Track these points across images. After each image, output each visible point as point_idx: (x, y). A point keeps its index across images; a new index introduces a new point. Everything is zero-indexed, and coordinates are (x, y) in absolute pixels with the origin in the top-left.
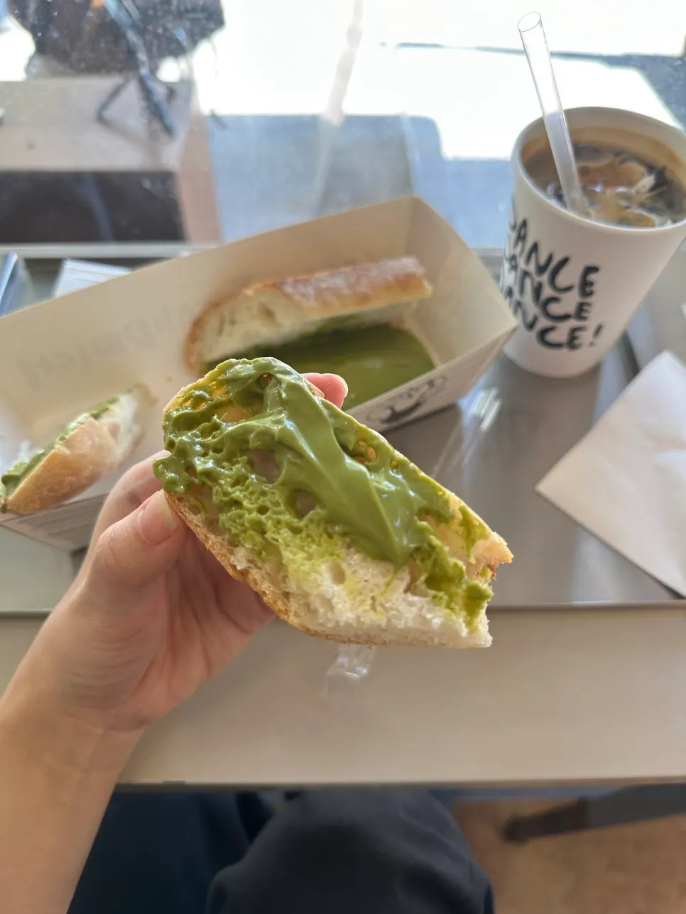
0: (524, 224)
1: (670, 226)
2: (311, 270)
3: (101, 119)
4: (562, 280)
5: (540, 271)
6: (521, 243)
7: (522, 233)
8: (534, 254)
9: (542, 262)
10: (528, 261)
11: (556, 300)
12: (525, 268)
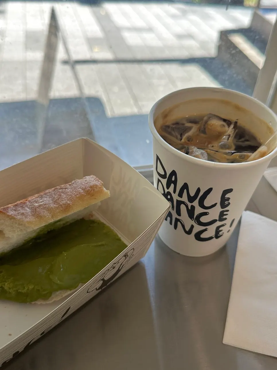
2: (25, 197)
4: (207, 203)
5: (191, 199)
6: (172, 185)
7: (173, 179)
8: (185, 191)
9: (192, 194)
10: (180, 195)
11: (206, 214)
12: (179, 199)
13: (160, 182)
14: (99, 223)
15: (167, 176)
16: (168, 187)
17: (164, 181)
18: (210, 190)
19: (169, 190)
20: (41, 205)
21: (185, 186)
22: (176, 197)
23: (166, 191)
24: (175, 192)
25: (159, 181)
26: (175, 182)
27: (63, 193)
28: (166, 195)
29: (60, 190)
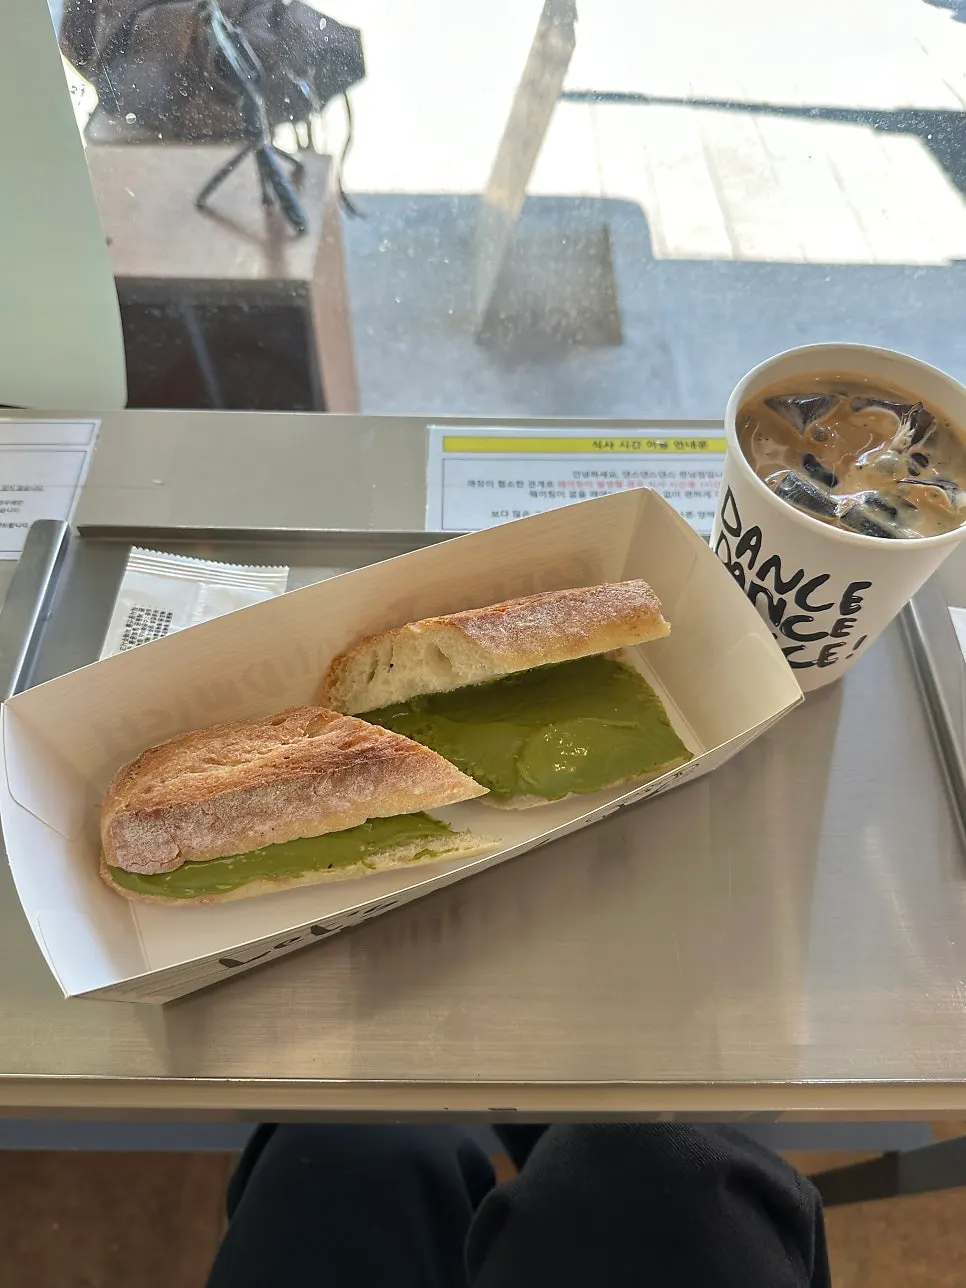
3: (201, 206)
4: (813, 600)
5: (782, 588)
6: (748, 554)
7: (753, 542)
8: (773, 569)
9: (786, 578)
10: (762, 574)
11: (806, 619)
12: (758, 582)
13: (723, 541)
14: (630, 675)
15: (742, 534)
16: (739, 554)
17: (734, 542)
18: (825, 577)
19: (738, 560)
20: (529, 627)
21: (775, 562)
22: (751, 576)
23: (734, 559)
24: (751, 566)
25: (723, 536)
26: (756, 550)
27: (575, 610)
28: (732, 567)
29: (572, 603)
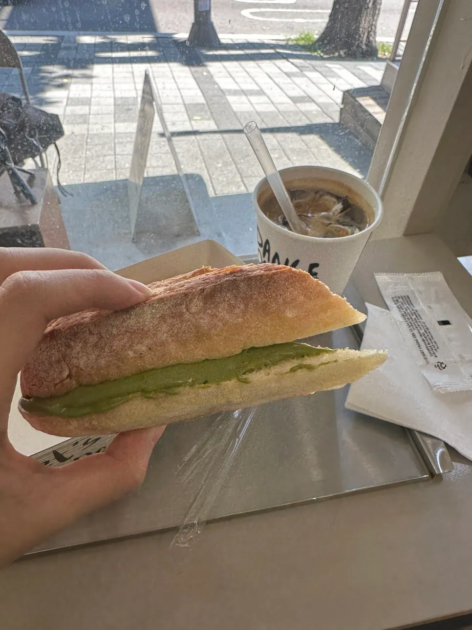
0: (267, 242)
1: (358, 233)
